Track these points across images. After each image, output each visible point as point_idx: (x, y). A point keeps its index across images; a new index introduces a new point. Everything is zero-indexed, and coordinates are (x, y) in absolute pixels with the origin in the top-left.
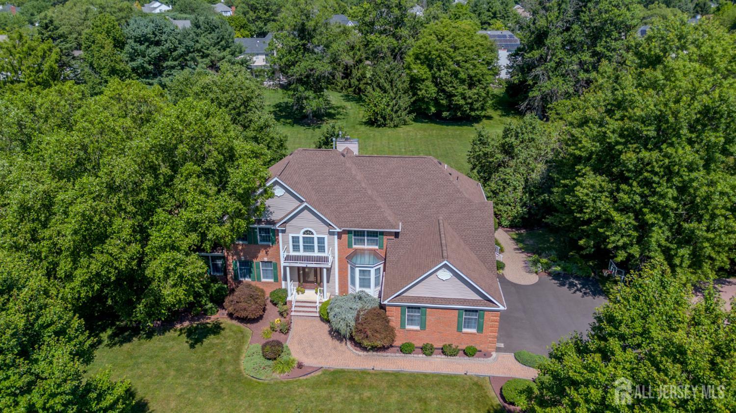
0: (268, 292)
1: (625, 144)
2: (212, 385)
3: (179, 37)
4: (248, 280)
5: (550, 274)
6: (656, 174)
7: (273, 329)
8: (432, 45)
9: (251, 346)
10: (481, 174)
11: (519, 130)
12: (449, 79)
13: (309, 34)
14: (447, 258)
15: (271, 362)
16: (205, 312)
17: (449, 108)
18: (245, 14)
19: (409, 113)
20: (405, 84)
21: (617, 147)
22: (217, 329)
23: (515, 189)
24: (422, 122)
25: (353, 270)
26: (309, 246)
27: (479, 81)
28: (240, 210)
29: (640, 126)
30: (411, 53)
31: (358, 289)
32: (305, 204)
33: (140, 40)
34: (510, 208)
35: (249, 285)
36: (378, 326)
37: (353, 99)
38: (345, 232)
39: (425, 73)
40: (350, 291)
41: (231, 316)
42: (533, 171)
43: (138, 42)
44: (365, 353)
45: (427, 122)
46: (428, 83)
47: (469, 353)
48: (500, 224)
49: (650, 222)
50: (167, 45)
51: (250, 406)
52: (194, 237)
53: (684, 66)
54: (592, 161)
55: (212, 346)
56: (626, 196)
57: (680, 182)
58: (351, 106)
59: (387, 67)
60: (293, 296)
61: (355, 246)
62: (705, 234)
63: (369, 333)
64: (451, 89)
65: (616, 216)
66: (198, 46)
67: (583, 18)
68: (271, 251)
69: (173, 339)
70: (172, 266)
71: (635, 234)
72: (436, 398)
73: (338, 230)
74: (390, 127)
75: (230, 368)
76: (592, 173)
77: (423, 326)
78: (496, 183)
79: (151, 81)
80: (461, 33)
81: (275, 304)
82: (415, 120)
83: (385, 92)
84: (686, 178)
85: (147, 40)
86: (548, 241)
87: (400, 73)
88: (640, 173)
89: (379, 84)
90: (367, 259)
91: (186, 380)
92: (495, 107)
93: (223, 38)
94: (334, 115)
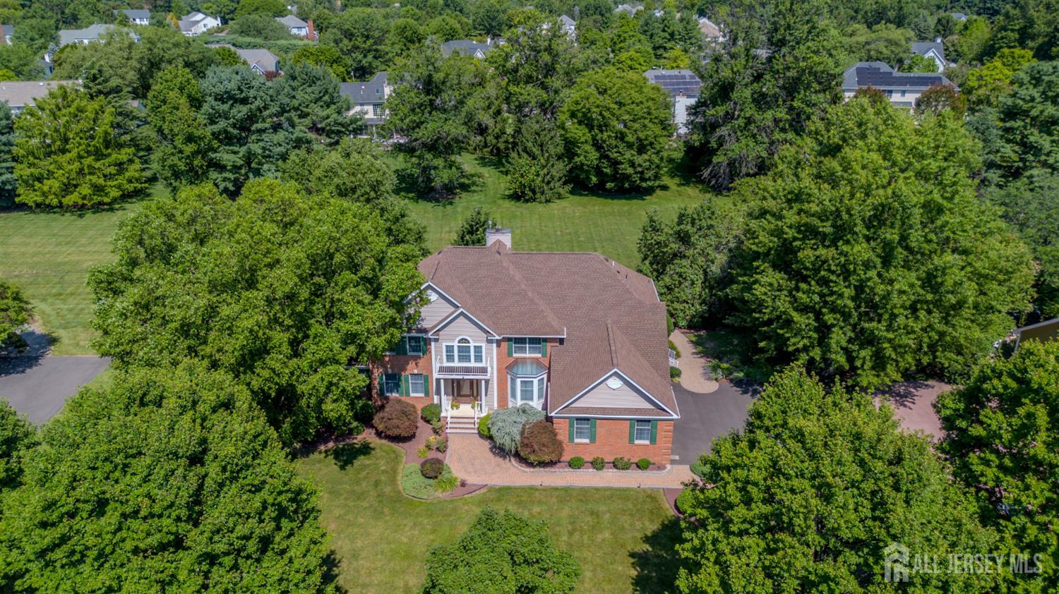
0: (419, 407)
1: (803, 239)
2: (371, 506)
3: (271, 92)
4: (395, 395)
5: (731, 381)
6: (833, 272)
7: (429, 447)
8: (591, 100)
9: (408, 466)
10: (655, 266)
11: (695, 216)
12: (614, 142)
13: (437, 87)
14: (617, 366)
15: (431, 481)
16: (351, 432)
17: (614, 178)
18: (336, 42)
19: (565, 183)
20: (559, 148)
21: (794, 244)
22: (366, 449)
23: (693, 283)
24: (581, 195)
25: (513, 381)
26: (464, 357)
27: (651, 144)
28: (395, 319)
29: (816, 222)
30: (565, 109)
31: (519, 402)
32: (461, 310)
33: (220, 98)
34: (687, 306)
35: (399, 401)
36: (545, 439)
37: (491, 164)
38: (505, 339)
39: (584, 134)
40: (510, 405)
41: (379, 434)
42: (713, 263)
43: (220, 100)
44: (532, 469)
45: (586, 195)
46: (588, 147)
47: (642, 466)
48: (676, 325)
49: (829, 323)
50: (257, 103)
51: (415, 525)
52: (352, 349)
53: (863, 157)
54: (771, 257)
55: (365, 467)
56: (804, 296)
57: (857, 281)
58: (489, 173)
59: (536, 127)
60: (448, 411)
61: (515, 355)
62: (885, 334)
63: (536, 447)
64: (616, 155)
65: (796, 316)
66: (296, 103)
67: (776, 67)
68: (421, 362)
69: (320, 462)
70: (335, 380)
71: (815, 335)
72: (609, 511)
73: (498, 337)
74: (540, 202)
75: (388, 489)
76: (771, 269)
77: (593, 439)
78: (671, 276)
79: (236, 149)
80: (627, 85)
81: (428, 422)
82: (572, 192)
83: (534, 158)
84: (863, 276)
85: (231, 97)
86: (731, 344)
87: (552, 133)
88: (817, 271)
89: (526, 148)
90: (529, 368)
91: (342, 502)
92: (672, 175)
93: (326, 92)
94: (468, 186)
